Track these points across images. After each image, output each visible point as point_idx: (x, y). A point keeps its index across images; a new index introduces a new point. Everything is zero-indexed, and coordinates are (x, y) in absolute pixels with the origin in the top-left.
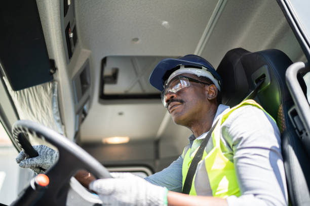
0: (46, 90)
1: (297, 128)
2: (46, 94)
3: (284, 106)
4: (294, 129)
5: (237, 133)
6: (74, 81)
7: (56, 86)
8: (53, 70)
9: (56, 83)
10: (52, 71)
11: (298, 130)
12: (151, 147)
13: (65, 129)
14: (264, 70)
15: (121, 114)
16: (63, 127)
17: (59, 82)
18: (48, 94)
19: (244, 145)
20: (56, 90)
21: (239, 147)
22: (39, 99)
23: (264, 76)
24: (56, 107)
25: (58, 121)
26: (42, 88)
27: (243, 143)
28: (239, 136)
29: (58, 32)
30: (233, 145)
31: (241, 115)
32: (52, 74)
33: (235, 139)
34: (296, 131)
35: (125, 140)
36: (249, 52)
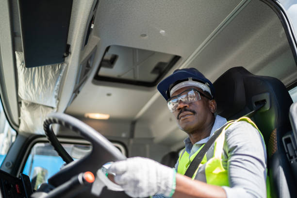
0: (55, 70)
1: (288, 153)
2: (53, 73)
3: (277, 130)
4: (286, 153)
5: (233, 142)
6: (82, 66)
7: (64, 67)
8: (67, 54)
9: (65, 65)
10: (65, 55)
11: (289, 155)
12: (128, 127)
13: (58, 104)
14: (266, 96)
15: (109, 95)
16: (58, 101)
17: (68, 65)
18: (54, 73)
19: (237, 153)
20: (63, 70)
21: (233, 153)
22: (45, 76)
23: (264, 101)
24: (58, 85)
25: (56, 97)
26: (51, 67)
27: (236, 151)
28: (234, 145)
29: (84, 24)
30: (229, 152)
31: (237, 128)
32: (64, 57)
33: (231, 147)
34: (287, 155)
35: (105, 117)
36: (253, 75)
